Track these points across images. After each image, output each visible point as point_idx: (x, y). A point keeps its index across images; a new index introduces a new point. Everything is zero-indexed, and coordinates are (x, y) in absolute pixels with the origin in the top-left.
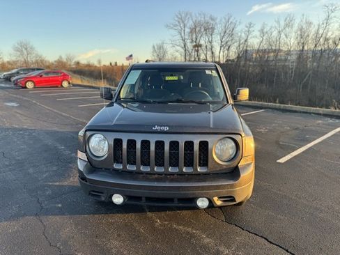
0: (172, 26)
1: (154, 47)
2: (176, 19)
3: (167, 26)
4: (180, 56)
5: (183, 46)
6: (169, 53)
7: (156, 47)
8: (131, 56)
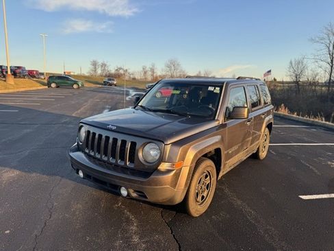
0: (317, 39)
1: (291, 63)
2: (325, 31)
3: (312, 40)
4: (323, 72)
5: (329, 60)
6: (309, 69)
7: (293, 63)
8: (270, 71)
